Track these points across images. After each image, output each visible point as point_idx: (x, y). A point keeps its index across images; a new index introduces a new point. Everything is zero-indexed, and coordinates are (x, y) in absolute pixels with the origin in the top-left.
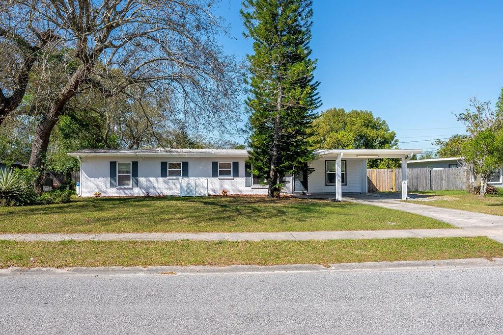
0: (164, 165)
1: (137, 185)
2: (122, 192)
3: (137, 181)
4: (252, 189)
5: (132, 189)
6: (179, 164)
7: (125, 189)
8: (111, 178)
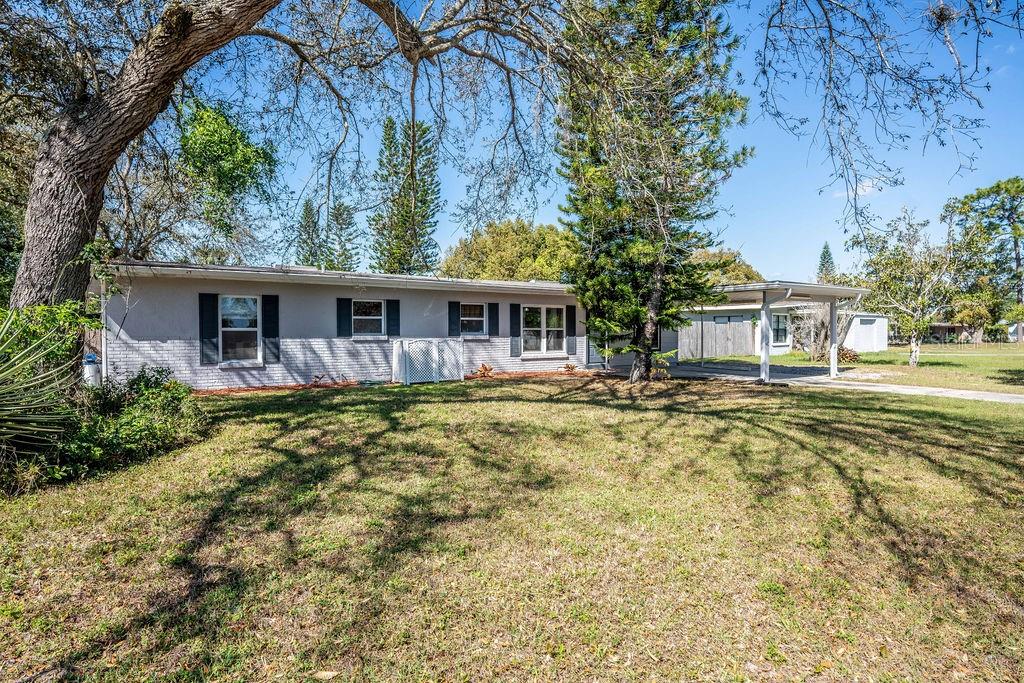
0: (343, 305)
1: (278, 358)
2: (236, 379)
3: (277, 346)
4: (523, 360)
5: (264, 368)
6: (378, 306)
7: (244, 368)
8: (202, 341)
